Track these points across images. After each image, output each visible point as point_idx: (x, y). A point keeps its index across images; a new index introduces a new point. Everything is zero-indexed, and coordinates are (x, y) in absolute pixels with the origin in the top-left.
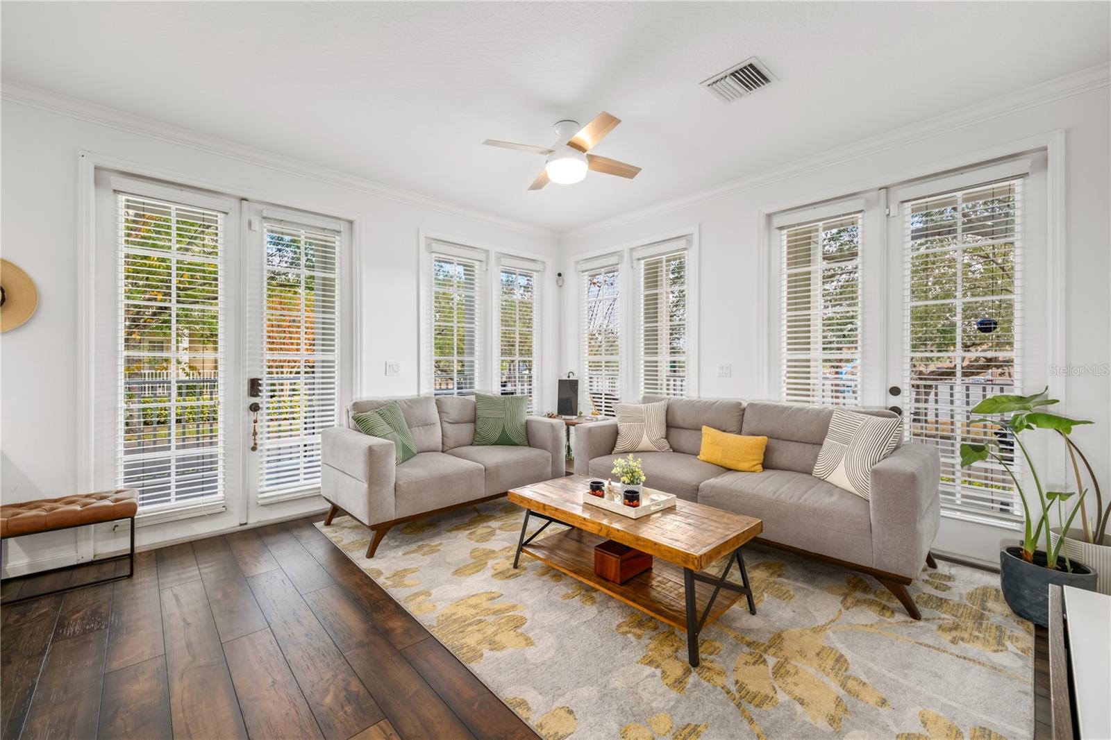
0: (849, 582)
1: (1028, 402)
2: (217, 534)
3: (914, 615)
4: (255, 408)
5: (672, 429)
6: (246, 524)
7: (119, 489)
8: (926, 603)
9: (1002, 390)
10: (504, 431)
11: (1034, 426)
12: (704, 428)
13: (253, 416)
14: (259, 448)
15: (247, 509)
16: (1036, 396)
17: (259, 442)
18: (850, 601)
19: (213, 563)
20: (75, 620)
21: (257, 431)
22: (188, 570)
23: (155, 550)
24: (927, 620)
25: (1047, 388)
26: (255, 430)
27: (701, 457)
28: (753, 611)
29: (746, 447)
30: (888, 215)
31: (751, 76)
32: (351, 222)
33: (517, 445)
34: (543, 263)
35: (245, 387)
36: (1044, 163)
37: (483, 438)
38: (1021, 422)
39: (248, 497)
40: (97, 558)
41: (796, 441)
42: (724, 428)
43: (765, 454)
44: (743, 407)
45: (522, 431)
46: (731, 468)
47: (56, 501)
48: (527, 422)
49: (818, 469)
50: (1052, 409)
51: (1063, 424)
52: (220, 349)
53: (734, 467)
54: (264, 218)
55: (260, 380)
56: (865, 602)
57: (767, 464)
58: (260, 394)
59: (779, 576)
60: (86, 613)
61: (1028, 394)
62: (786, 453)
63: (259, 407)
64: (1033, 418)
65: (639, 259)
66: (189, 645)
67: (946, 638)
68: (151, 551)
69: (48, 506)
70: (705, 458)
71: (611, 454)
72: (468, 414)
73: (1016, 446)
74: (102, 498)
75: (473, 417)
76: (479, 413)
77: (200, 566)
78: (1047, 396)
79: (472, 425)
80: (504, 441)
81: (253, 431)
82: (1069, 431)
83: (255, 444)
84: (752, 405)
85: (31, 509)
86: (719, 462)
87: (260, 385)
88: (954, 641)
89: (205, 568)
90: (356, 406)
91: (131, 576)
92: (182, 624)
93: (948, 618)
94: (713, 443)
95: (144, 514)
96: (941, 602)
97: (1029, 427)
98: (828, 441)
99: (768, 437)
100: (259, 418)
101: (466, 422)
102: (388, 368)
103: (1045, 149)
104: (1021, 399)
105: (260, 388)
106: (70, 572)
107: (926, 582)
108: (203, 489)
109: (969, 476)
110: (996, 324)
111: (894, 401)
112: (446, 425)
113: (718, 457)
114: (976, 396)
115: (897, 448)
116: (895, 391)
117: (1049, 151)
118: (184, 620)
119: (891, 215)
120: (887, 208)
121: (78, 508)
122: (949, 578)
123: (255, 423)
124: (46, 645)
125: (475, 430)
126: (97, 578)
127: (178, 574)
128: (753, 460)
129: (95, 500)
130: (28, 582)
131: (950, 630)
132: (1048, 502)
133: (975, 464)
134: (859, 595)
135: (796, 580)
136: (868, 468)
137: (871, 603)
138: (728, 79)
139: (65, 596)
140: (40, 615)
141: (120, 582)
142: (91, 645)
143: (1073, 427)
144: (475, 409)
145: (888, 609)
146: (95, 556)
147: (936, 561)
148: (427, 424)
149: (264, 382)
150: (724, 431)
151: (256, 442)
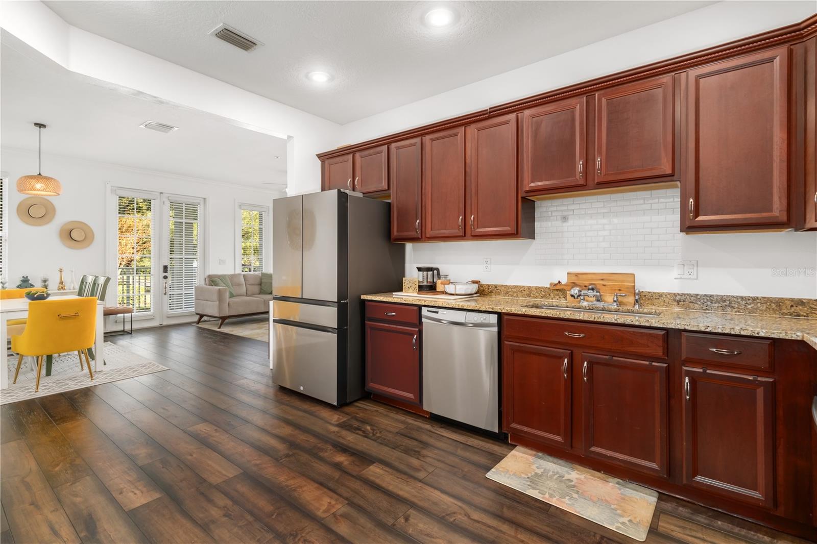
2: (152, 327)
4: (165, 277)
6: (162, 324)
13: (165, 281)
14: (167, 294)
15: (163, 319)
23: (139, 328)
32: (205, 199)
35: (162, 269)
37: (264, 291)
39: (163, 313)
52: (152, 253)
54: (169, 200)
58: (168, 272)
63: (167, 277)
72: (258, 281)
75: (260, 283)
76: (263, 281)
79: (259, 286)
81: (165, 287)
83: (166, 292)
90: (210, 277)
91: (131, 333)
100: (167, 282)
101: (257, 285)
102: (221, 262)
105: (168, 269)
112: (248, 286)
123: (165, 283)
125: (261, 289)
144: (261, 279)
148: (239, 285)
149: (169, 267)
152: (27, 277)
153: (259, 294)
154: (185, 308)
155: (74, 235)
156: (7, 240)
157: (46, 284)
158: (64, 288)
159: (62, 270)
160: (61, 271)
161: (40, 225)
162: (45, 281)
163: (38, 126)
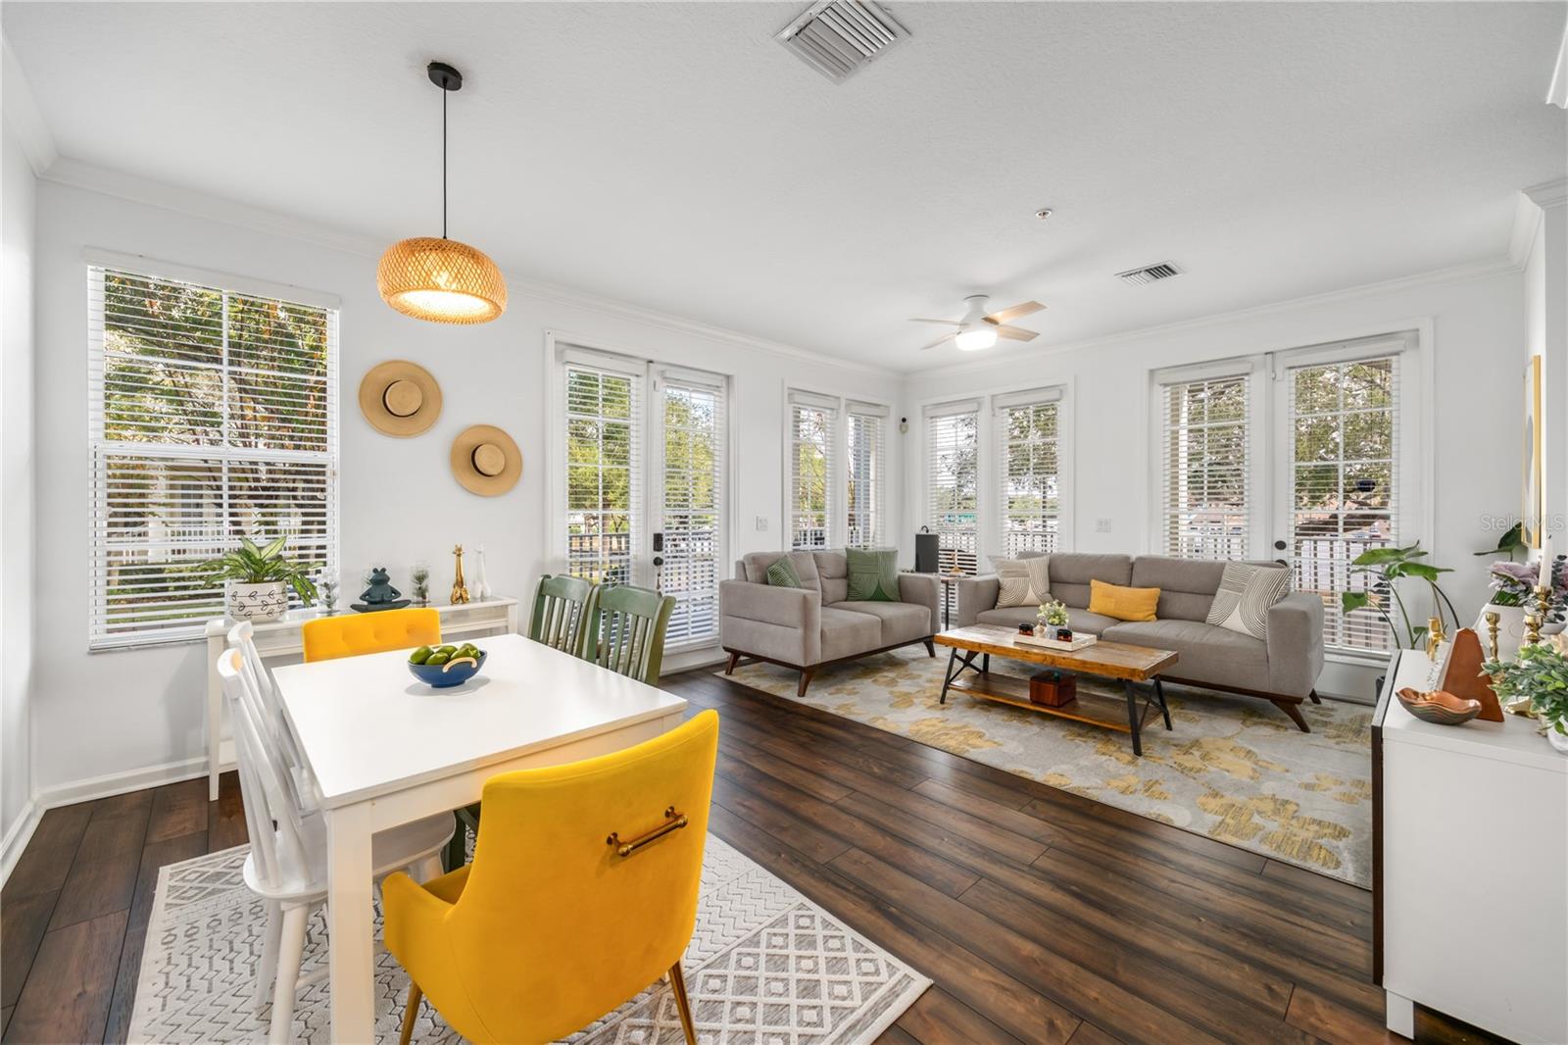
0: (1245, 712)
1: (1403, 554)
3: (1304, 729)
4: (658, 562)
5: (1055, 584)
8: (1313, 724)
9: (1383, 545)
10: (879, 587)
11: (1405, 574)
12: (1093, 583)
13: (657, 570)
16: (1409, 549)
18: (1248, 723)
24: (1314, 733)
25: (1418, 542)
26: (659, 584)
27: (1093, 608)
28: (1169, 727)
29: (1138, 599)
30: (1274, 379)
31: (1161, 271)
32: (728, 377)
33: (890, 600)
34: (887, 407)
35: (650, 542)
36: (1416, 342)
37: (858, 593)
38: (1394, 571)
41: (1189, 593)
42: (1113, 582)
43: (1157, 605)
44: (1131, 561)
45: (896, 587)
46: (1124, 618)
48: (900, 577)
49: (1212, 617)
50: (1423, 561)
51: (1430, 573)
52: (632, 505)
53: (1129, 618)
54: (664, 378)
55: (663, 535)
56: (1262, 723)
57: (1161, 615)
58: (662, 548)
59: (1182, 709)
61: (1402, 547)
62: (1179, 603)
63: (661, 561)
64: (1405, 567)
65: (1003, 408)
67: (1332, 742)
70: (1096, 611)
71: (994, 608)
72: (842, 569)
73: (1392, 594)
75: (845, 572)
76: (852, 568)
78: (1419, 549)
79: (846, 580)
80: (880, 596)
81: (657, 584)
82: (1435, 578)
84: (1140, 559)
86: (1112, 614)
87: (661, 540)
88: (1337, 743)
93: (1332, 732)
94: (1103, 594)
96: (1325, 724)
97: (1401, 575)
98: (1221, 591)
99: (1162, 590)
100: (661, 572)
101: (839, 578)
103: (1418, 330)
104: (1396, 552)
105: (663, 543)
107: (1312, 712)
109: (1349, 623)
110: (1374, 484)
111: (1280, 555)
112: (825, 580)
113: (1111, 607)
114: (1357, 551)
115: (1286, 595)
116: (1281, 545)
117: (1420, 333)
119: (1277, 378)
120: (1273, 371)
122: (1332, 710)
123: (659, 576)
125: (849, 586)
128: (1147, 610)
131: (1334, 738)
132: (1415, 636)
133: (1353, 612)
134: (1255, 719)
135: (1198, 711)
136: (1263, 611)
137: (1267, 724)
138: (1142, 274)
143: (1438, 574)
144: (847, 565)
145: (1282, 727)
147: (1321, 699)
148: (808, 579)
149: (664, 538)
150: (1114, 584)
152: (384, 570)
153: (846, 600)
154: (693, 633)
155: (482, 460)
156: (338, 473)
157: (424, 585)
158: (464, 595)
159: (460, 550)
160: (458, 553)
161: (408, 435)
162: (420, 579)
163: (440, 73)
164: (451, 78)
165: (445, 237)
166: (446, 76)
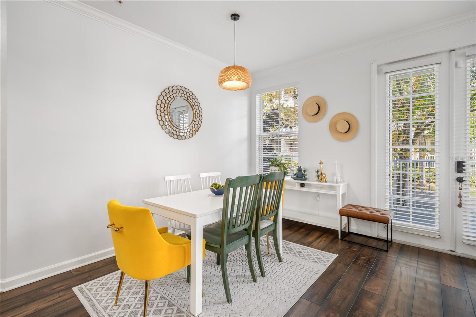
2: (435, 250)
4: (460, 180)
6: (454, 251)
7: (387, 209)
13: (459, 185)
14: (463, 206)
15: (455, 243)
17: (463, 202)
19: (426, 265)
20: (362, 259)
21: (462, 195)
22: (412, 261)
23: (402, 244)
26: (460, 194)
35: (453, 167)
39: (455, 235)
40: (378, 237)
47: (363, 207)
52: (436, 143)
54: (467, 57)
55: (464, 162)
58: (464, 171)
60: (366, 258)
63: (463, 179)
66: (397, 301)
68: (400, 244)
69: (360, 208)
74: (378, 211)
77: (419, 263)
81: (459, 195)
83: (461, 203)
85: (355, 208)
87: (464, 166)
89: (422, 265)
91: (387, 251)
92: (398, 288)
95: (397, 224)
100: (463, 187)
105: (463, 168)
106: (368, 239)
108: (426, 222)
118: (400, 286)
121: (368, 213)
123: (460, 189)
124: (351, 263)
126: (375, 246)
127: (407, 261)
129: (375, 211)
130: (356, 236)
139: (363, 247)
140: (353, 251)
141: (382, 252)
142: (362, 273)
146: (378, 236)
149: (467, 164)
151: (461, 202)
155: (338, 127)
160: (321, 163)
161: (316, 121)
162: (318, 172)
163: (233, 17)
164: (237, 17)
165: (235, 65)
166: (235, 17)
